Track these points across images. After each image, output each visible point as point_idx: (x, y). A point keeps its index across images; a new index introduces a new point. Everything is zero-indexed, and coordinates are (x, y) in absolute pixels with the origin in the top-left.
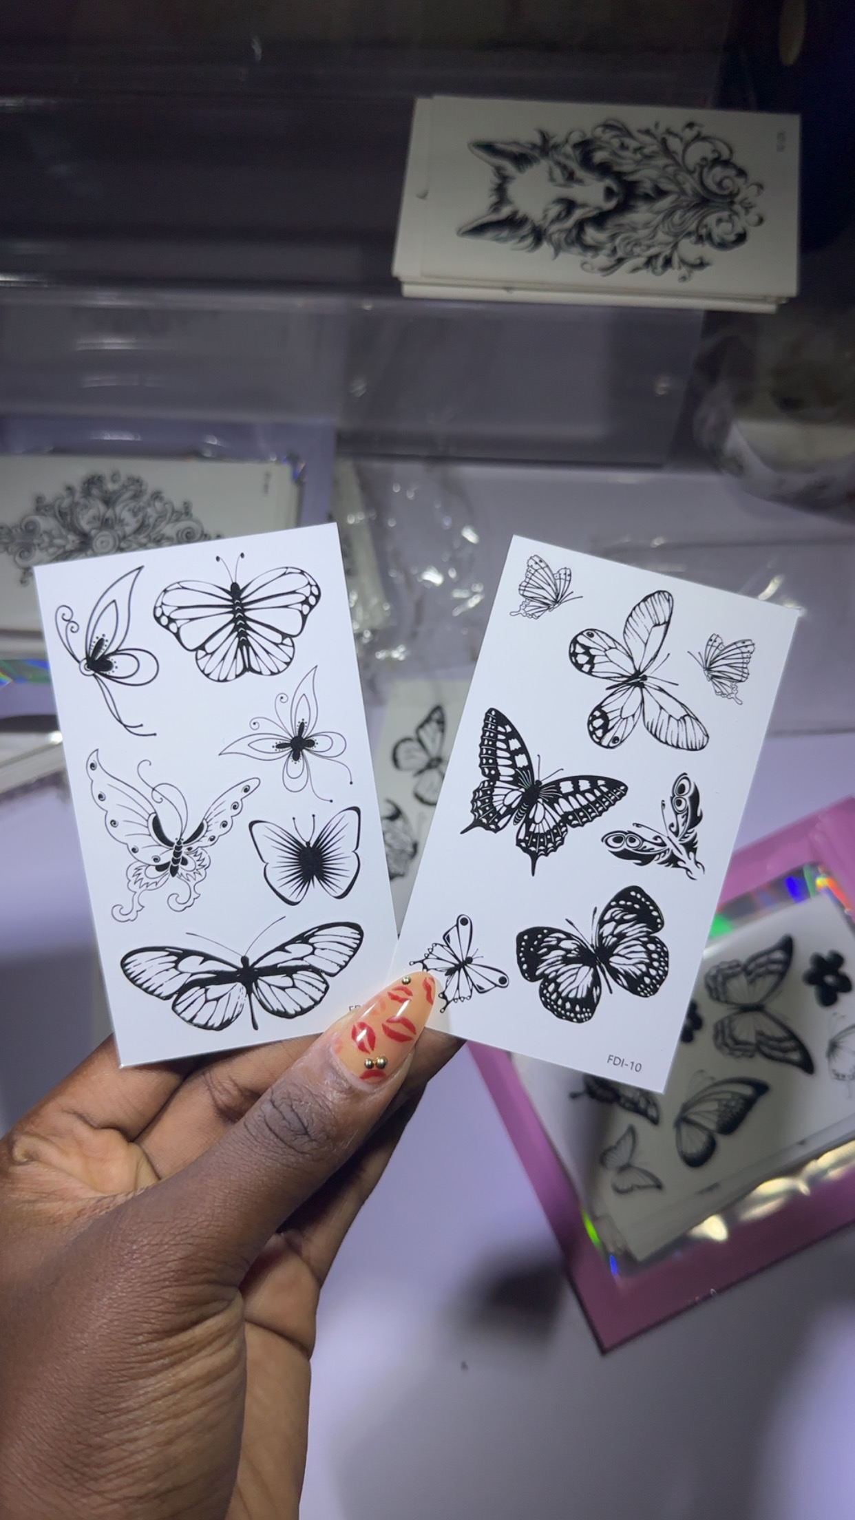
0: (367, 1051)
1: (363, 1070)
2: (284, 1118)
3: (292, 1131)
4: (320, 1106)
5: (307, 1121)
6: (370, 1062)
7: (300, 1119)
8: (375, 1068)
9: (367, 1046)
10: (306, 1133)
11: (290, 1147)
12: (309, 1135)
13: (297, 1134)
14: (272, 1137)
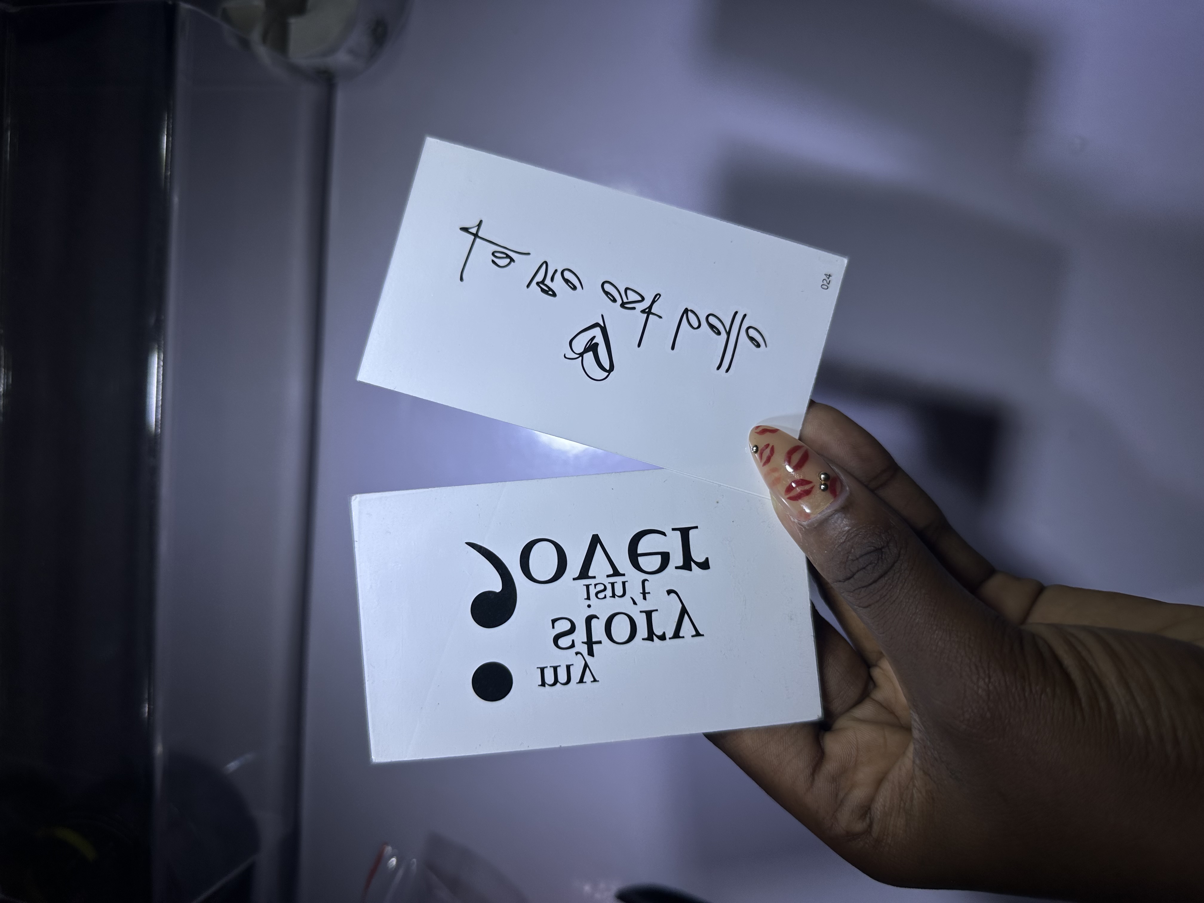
0: (812, 488)
1: (828, 494)
2: (864, 568)
3: (878, 562)
4: (856, 536)
5: (869, 547)
6: (822, 487)
7: (866, 554)
8: (828, 483)
9: (807, 487)
10: (881, 549)
11: (893, 566)
12: (883, 547)
13: (882, 558)
14: (883, 581)
